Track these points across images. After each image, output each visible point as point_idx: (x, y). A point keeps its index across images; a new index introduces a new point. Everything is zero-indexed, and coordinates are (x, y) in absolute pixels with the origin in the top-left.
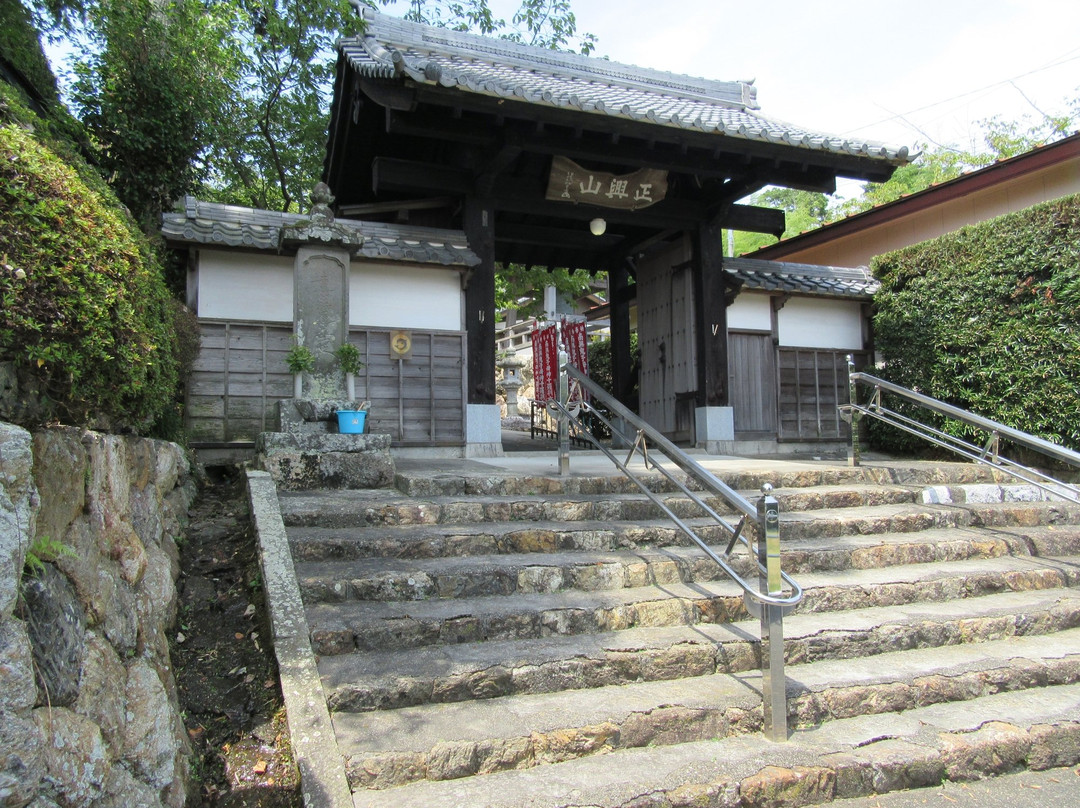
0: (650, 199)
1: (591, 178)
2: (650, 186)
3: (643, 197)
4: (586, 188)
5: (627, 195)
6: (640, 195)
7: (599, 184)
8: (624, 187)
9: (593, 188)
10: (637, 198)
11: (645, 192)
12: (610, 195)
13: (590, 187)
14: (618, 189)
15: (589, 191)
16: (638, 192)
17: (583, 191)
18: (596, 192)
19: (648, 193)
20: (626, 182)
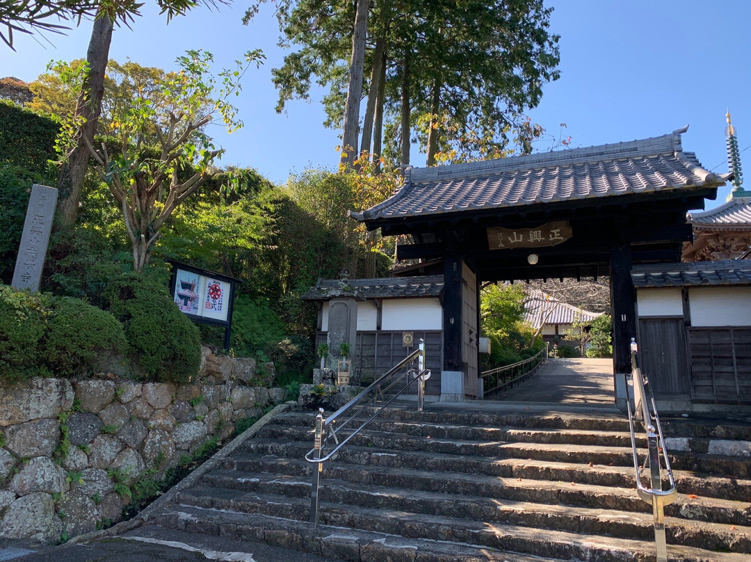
0: (562, 238)
1: (515, 233)
2: (558, 230)
3: (556, 238)
4: (513, 239)
5: (543, 239)
6: (553, 236)
7: (521, 236)
8: (540, 234)
9: (518, 238)
10: (552, 239)
11: (556, 235)
12: (531, 240)
13: (516, 239)
14: (535, 236)
15: (516, 240)
16: (550, 235)
17: (512, 242)
18: (521, 240)
19: (559, 234)
20: (540, 231)
